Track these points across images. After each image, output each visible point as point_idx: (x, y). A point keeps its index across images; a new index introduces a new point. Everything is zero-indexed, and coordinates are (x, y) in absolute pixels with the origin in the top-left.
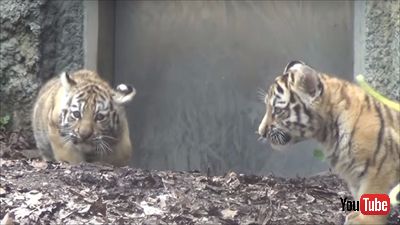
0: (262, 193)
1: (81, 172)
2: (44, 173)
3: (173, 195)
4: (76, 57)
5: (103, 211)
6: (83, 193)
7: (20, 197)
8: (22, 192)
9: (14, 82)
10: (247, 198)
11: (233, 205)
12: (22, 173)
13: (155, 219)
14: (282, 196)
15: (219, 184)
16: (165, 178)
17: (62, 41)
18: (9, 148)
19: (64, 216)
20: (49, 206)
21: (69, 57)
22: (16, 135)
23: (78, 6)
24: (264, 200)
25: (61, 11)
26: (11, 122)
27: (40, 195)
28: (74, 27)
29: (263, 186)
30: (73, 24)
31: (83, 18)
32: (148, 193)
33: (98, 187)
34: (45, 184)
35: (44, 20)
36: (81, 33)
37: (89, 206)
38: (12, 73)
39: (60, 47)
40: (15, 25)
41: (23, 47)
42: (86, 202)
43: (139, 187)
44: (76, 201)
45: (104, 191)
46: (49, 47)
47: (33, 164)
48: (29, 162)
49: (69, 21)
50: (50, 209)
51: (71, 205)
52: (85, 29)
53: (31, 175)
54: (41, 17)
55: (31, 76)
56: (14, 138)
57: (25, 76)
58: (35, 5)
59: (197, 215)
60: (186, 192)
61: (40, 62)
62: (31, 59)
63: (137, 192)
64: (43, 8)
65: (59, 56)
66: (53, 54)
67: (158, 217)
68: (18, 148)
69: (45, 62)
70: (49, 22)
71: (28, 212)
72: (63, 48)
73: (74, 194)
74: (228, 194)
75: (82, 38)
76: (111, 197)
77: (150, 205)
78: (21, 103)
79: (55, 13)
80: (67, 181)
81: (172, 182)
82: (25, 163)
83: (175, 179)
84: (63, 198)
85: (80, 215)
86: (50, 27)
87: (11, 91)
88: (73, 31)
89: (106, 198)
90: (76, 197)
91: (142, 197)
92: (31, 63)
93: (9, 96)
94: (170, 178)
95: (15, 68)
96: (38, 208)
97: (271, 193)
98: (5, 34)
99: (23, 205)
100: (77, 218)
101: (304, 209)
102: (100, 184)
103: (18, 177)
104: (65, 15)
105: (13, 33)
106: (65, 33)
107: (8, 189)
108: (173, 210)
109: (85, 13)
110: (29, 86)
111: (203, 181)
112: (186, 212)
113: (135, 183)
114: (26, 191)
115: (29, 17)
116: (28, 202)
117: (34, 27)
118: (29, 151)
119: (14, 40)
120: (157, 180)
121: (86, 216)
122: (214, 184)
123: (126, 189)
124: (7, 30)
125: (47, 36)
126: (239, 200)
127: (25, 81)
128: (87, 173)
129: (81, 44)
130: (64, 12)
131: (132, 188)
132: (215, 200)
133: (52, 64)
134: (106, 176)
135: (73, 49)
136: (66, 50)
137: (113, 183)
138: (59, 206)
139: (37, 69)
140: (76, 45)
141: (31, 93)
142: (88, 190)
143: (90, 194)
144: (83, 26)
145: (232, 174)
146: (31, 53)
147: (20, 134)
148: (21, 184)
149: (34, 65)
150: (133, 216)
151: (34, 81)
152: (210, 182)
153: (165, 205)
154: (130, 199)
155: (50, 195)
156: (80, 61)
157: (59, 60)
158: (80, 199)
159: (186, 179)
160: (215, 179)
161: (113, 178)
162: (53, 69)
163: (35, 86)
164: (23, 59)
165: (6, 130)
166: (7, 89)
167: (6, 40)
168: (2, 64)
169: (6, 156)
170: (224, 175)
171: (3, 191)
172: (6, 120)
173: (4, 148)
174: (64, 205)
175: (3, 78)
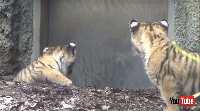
0: (122, 97)
1: (32, 87)
2: (14, 87)
3: (78, 98)
4: (30, 30)
5: (43, 106)
6: (33, 97)
7: (2, 99)
8: (2, 96)
10: (115, 100)
11: (108, 103)
12: (2, 87)
13: (69, 110)
14: (132, 98)
15: (101, 93)
16: (74, 89)
17: (23, 22)
19: (23, 109)
20: (16, 103)
21: (26, 30)
23: (30, 5)
24: (124, 100)
25: (22, 7)
27: (12, 98)
28: (29, 15)
29: (123, 93)
30: (28, 13)
31: (33, 11)
32: (66, 97)
33: (41, 94)
34: (14, 92)
35: (14, 11)
36: (32, 18)
37: (36, 104)
39: (21, 25)
41: (3, 25)
42: (35, 102)
43: (61, 94)
44: (29, 101)
45: (43, 96)
46: (16, 25)
47: (8, 83)
49: (26, 12)
50: (16, 105)
51: (27, 103)
53: (7, 88)
54: (12, 10)
55: (7, 40)
57: (5, 39)
58: (10, 4)
59: (90, 108)
60: (85, 97)
61: (12, 32)
62: (7, 31)
63: (60, 96)
64: (13, 5)
65: (22, 29)
66: (18, 28)
67: (71, 109)
69: (14, 33)
70: (16, 12)
71: (5, 107)
72: (23, 25)
73: (29, 97)
74: (106, 98)
75: (32, 20)
76: (47, 99)
77: (66, 103)
78: (2, 52)
79: (20, 8)
80: (25, 91)
81: (77, 92)
82: (4, 82)
83: (79, 90)
84: (23, 99)
85: (31, 108)
86: (17, 14)
88: (28, 17)
89: (44, 99)
90: (30, 99)
91: (62, 99)
92: (7, 33)
94: (76, 90)
96: (11, 104)
97: (127, 97)
99: (3, 103)
101: (143, 105)
102: (42, 92)
104: (24, 9)
106: (24, 18)
108: (78, 105)
109: (34, 8)
110: (6, 44)
111: (93, 91)
112: (84, 107)
113: (59, 92)
114: (5, 96)
115: (6, 10)
116: (6, 102)
117: (9, 15)
118: (6, 76)
120: (70, 91)
121: (35, 108)
122: (98, 93)
123: (54, 95)
125: (16, 19)
126: (111, 101)
127: (4, 42)
128: (35, 87)
129: (32, 24)
131: (57, 95)
132: (99, 100)
133: (18, 33)
134: (45, 88)
135: (28, 26)
136: (25, 26)
137: (48, 92)
138: (21, 103)
139: (10, 36)
140: (30, 24)
141: (7, 48)
142: (36, 96)
143: (36, 98)
144: (33, 15)
145: (107, 88)
146: (7, 28)
147: (2, 68)
148: (2, 92)
149: (9, 34)
150: (58, 108)
151: (9, 42)
152: (97, 92)
153: (74, 103)
154: (57, 100)
155: (17, 98)
156: (32, 32)
157: (21, 32)
158: (32, 100)
159: (84, 90)
160: (99, 90)
161: (48, 90)
162: (18, 36)
163: (9, 44)
164: (3, 31)
170: (103, 88)
174: (24, 103)
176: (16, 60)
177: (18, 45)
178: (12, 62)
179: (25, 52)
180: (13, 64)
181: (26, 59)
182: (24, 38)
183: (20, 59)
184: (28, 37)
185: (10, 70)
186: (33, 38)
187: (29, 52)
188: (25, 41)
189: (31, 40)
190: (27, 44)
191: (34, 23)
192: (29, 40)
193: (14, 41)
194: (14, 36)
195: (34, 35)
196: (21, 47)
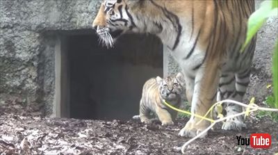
0: (127, 128)
1: (54, 121)
2: (39, 122)
3: (91, 130)
4: (52, 75)
5: (63, 137)
7: (30, 131)
8: (30, 129)
9: (27, 85)
10: (121, 130)
11: (115, 133)
14: (135, 129)
15: (110, 125)
16: (88, 122)
17: (46, 69)
18: (25, 112)
19: (47, 139)
21: (49, 76)
23: (52, 55)
24: (128, 131)
25: (46, 57)
26: (26, 102)
27: (38, 131)
28: (51, 63)
29: (127, 125)
31: (54, 60)
32: (81, 129)
33: (61, 127)
34: (40, 126)
36: (54, 65)
37: (57, 135)
38: (26, 82)
39: (45, 71)
40: (28, 63)
41: (31, 71)
42: (56, 133)
44: (52, 133)
45: (63, 128)
46: (41, 71)
47: (35, 118)
48: (33, 117)
49: (49, 61)
50: (42, 136)
51: (50, 134)
53: (34, 122)
54: (38, 59)
55: (34, 83)
56: (28, 108)
57: (32, 83)
58: (36, 55)
59: (101, 137)
60: (97, 128)
61: (38, 78)
62: (34, 76)
63: (77, 128)
64: (39, 56)
65: (46, 75)
66: (43, 74)
67: (85, 138)
68: (29, 112)
69: (40, 77)
70: (41, 61)
73: (51, 130)
74: (114, 129)
76: (66, 131)
77: (82, 134)
78: (30, 94)
79: (44, 58)
80: (49, 125)
83: (92, 123)
84: (48, 131)
85: (54, 138)
86: (41, 63)
87: (26, 89)
88: (51, 65)
89: (64, 131)
91: (79, 131)
92: (34, 78)
93: (26, 91)
94: (90, 123)
95: (28, 80)
96: (37, 136)
97: (131, 128)
98: (23, 67)
99: (31, 135)
101: (144, 134)
102: (62, 125)
103: (29, 123)
104: (48, 58)
105: (26, 66)
106: (47, 65)
107: (25, 128)
108: (91, 135)
109: (55, 57)
110: (33, 87)
111: (103, 124)
113: (76, 125)
114: (32, 129)
115: (33, 59)
116: (33, 134)
117: (35, 63)
118: (33, 113)
119: (27, 69)
120: (85, 124)
121: (56, 138)
122: (108, 125)
123: (73, 128)
124: (24, 65)
125: (41, 67)
126: (118, 131)
128: (56, 121)
129: (54, 70)
131: (75, 127)
132: (108, 131)
133: (43, 78)
134: (64, 122)
135: (51, 72)
136: (48, 72)
137: (67, 125)
138: (45, 135)
139: (37, 80)
140: (52, 70)
141: (34, 90)
142: (57, 128)
143: (58, 130)
144: (54, 63)
145: (115, 121)
146: (34, 74)
147: (30, 106)
148: (30, 126)
150: (75, 138)
151: (35, 85)
152: (106, 124)
153: (88, 133)
154: (74, 131)
155: (42, 130)
156: (54, 77)
157: (45, 77)
158: (54, 132)
159: (96, 123)
160: (108, 123)
161: (67, 123)
163: (36, 87)
164: (31, 76)
165: (24, 105)
166: (24, 88)
167: (24, 69)
168: (23, 78)
169: (24, 115)
170: (112, 121)
171: (22, 129)
172: (24, 101)
173: (23, 112)
174: (47, 134)
175: (23, 84)
176: (42, 99)
177: (43, 88)
178: (38, 101)
179: (49, 93)
180: (39, 103)
181: (49, 99)
182: (48, 82)
183: (45, 99)
184: (51, 81)
185: (37, 108)
186: (55, 81)
187: (52, 93)
188: (48, 84)
189: (53, 83)
190: (51, 86)
191: (56, 70)
192: (51, 83)
193: (40, 85)
194: (39, 81)
195: (56, 79)
196: (45, 89)
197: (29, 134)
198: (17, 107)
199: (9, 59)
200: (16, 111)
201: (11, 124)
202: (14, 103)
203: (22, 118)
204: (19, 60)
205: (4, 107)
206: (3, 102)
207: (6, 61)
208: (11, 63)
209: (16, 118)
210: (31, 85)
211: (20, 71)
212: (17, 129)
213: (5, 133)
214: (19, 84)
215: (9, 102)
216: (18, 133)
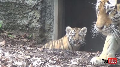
1: (53, 51)
2: (42, 51)
4: (51, 17)
5: (60, 63)
6: (53, 57)
7: (35, 59)
8: (35, 57)
9: (33, 24)
12: (35, 51)
13: (75, 65)
16: (78, 53)
17: (47, 12)
18: (31, 44)
19: (48, 64)
20: (43, 61)
21: (49, 17)
22: (33, 40)
23: (52, 2)
26: (32, 36)
27: (41, 58)
30: (51, 7)
31: (53, 5)
32: (73, 58)
33: (58, 56)
34: (42, 55)
35: (42, 6)
36: (53, 10)
38: (32, 22)
39: (47, 14)
40: (33, 7)
41: (36, 14)
42: (55, 60)
43: (70, 56)
44: (51, 60)
45: (60, 57)
46: (43, 14)
47: (39, 49)
48: (37, 48)
49: (49, 6)
50: (44, 62)
51: (50, 61)
52: (54, 8)
53: (38, 52)
54: (41, 5)
55: (38, 23)
56: (33, 41)
57: (36, 23)
58: (39, 1)
59: (88, 64)
60: (84, 57)
61: (41, 19)
62: (38, 18)
63: (70, 57)
64: (41, 2)
65: (47, 16)
66: (45, 16)
67: (76, 65)
68: (34, 44)
69: (42, 19)
71: (37, 63)
72: (48, 14)
73: (51, 58)
75: (53, 11)
76: (62, 59)
77: (74, 61)
78: (35, 31)
79: (45, 4)
80: (49, 54)
81: (80, 54)
82: (36, 49)
83: (81, 53)
84: (48, 59)
85: (53, 64)
86: (44, 8)
87: (32, 27)
88: (50, 9)
89: (60, 59)
90: (52, 59)
91: (71, 59)
92: (38, 19)
93: (32, 28)
94: (80, 53)
95: (33, 20)
96: (40, 62)
98: (30, 10)
99: (36, 61)
100: (52, 65)
103: (34, 53)
105: (33, 10)
106: (48, 10)
107: (31, 56)
108: (80, 63)
109: (54, 4)
110: (37, 26)
111: (89, 54)
112: (84, 63)
113: (69, 55)
114: (37, 57)
115: (37, 5)
116: (37, 60)
117: (39, 8)
118: (37, 45)
119: (33, 12)
120: (76, 54)
121: (55, 64)
123: (66, 56)
124: (31, 9)
125: (43, 11)
127: (36, 24)
128: (55, 51)
130: (48, 4)
131: (68, 56)
133: (44, 19)
134: (60, 52)
135: (51, 14)
136: (49, 15)
137: (62, 55)
138: (46, 61)
139: (40, 21)
140: (51, 13)
141: (38, 28)
142: (55, 57)
143: (56, 58)
144: (53, 8)
145: (98, 52)
146: (38, 16)
147: (35, 40)
148: (35, 55)
149: (39, 19)
150: (69, 64)
151: (39, 24)
152: (92, 55)
153: (78, 61)
154: (68, 59)
155: (44, 58)
156: (53, 18)
157: (46, 18)
158: (53, 59)
159: (84, 53)
160: (93, 54)
161: (63, 53)
162: (45, 20)
163: (39, 26)
164: (36, 18)
165: (30, 39)
166: (31, 26)
167: (31, 12)
168: (29, 19)
169: (30, 46)
170: (96, 52)
171: (29, 57)
172: (30, 36)
173: (30, 44)
174: (48, 61)
175: (30, 23)
176: (44, 35)
177: (44, 26)
178: (41, 36)
179: (49, 30)
180: (42, 37)
181: (49, 35)
182: (48, 22)
183: (46, 35)
184: (51, 21)
185: (40, 41)
186: (53, 22)
187: (51, 30)
188: (48, 24)
189: (52, 23)
190: (50, 25)
191: (54, 13)
192: (51, 23)
193: (42, 24)
194: (42, 21)
195: (54, 20)
196: (46, 27)
197: (34, 61)
198: (25, 40)
199: (19, 4)
200: (24, 43)
201: (21, 53)
202: (23, 37)
203: (29, 48)
204: (27, 5)
205: (15, 40)
206: (15, 36)
207: (17, 6)
208: (21, 7)
209: (24, 48)
210: (35, 24)
211: (27, 13)
212: (25, 57)
213: (17, 60)
214: (26, 23)
215: (19, 37)
216: (27, 59)
